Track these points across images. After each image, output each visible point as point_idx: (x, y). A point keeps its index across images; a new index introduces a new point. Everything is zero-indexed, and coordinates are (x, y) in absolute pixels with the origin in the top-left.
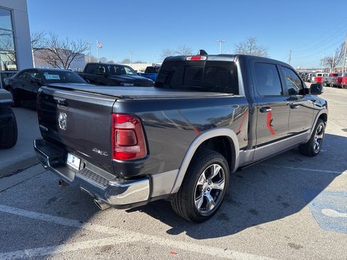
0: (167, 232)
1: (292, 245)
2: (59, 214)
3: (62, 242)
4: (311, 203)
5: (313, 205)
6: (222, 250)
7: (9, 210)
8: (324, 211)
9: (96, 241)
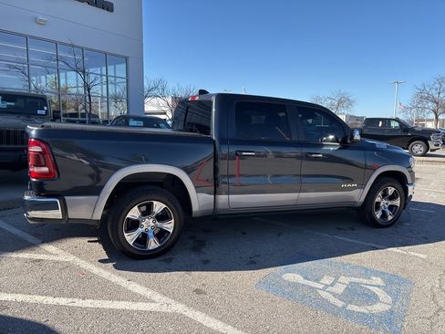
0: (99, 261)
2: (35, 235)
6: (125, 280)
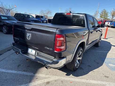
1: (106, 76)
2: (24, 71)
3: (30, 81)
4: (104, 62)
5: (105, 63)
6: (86, 80)
7: (4, 71)
8: (109, 65)
9: (43, 80)
